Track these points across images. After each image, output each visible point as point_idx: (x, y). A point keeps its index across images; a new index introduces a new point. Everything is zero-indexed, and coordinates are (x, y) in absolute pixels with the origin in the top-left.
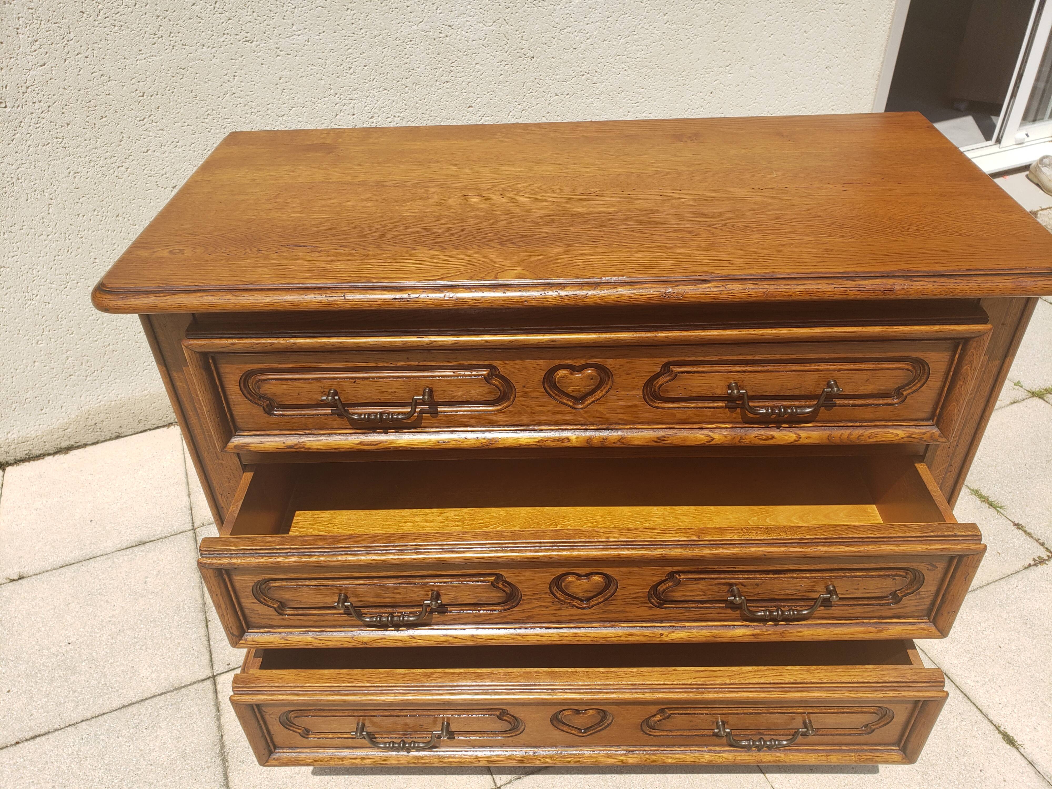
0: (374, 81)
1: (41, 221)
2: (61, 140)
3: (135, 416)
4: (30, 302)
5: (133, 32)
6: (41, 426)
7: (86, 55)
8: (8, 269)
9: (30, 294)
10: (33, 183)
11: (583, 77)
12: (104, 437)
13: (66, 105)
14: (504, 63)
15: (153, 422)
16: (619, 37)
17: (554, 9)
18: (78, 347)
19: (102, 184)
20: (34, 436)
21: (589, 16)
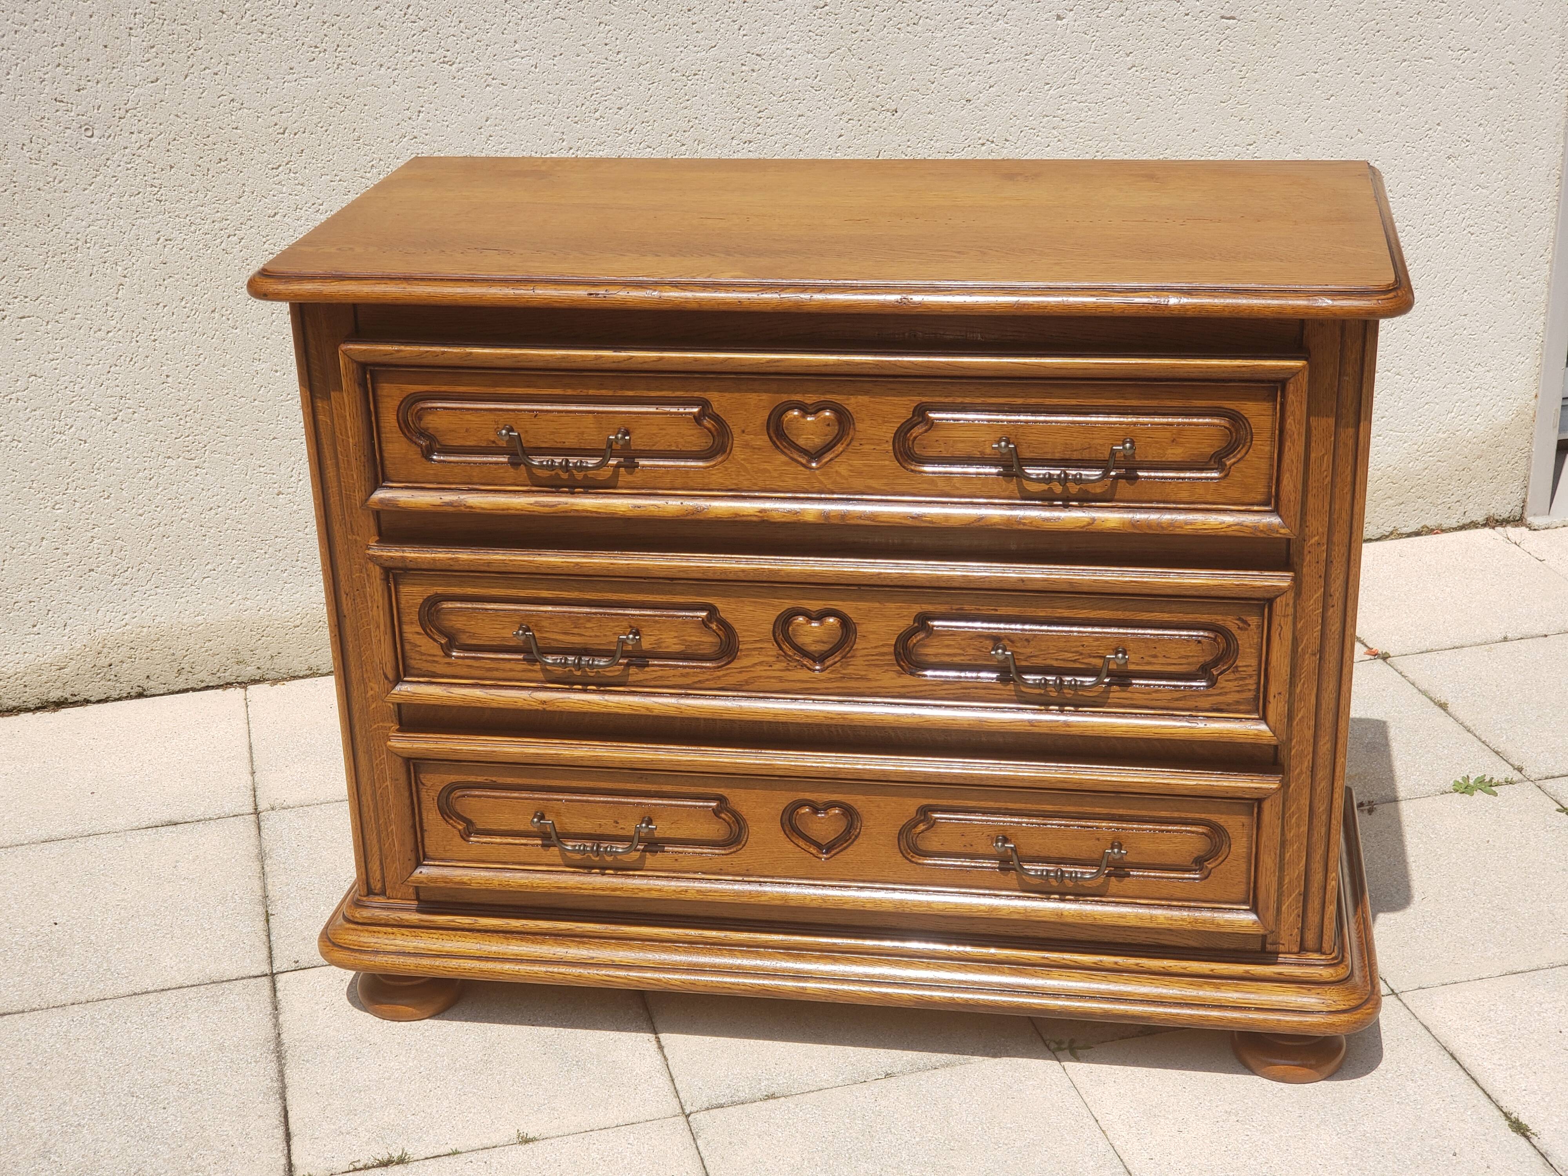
0: (632, 132)
1: (104, 309)
2: (157, 189)
3: (175, 660)
4: (59, 436)
5: (286, 42)
6: (27, 655)
7: (216, 70)
8: (40, 380)
9: (62, 423)
10: (105, 250)
11: (984, 148)
12: (118, 692)
13: (175, 140)
14: (845, 118)
15: (200, 676)
16: (1047, 87)
17: (933, 38)
18: (111, 522)
19: (201, 260)
20: (11, 672)
21: (992, 50)
